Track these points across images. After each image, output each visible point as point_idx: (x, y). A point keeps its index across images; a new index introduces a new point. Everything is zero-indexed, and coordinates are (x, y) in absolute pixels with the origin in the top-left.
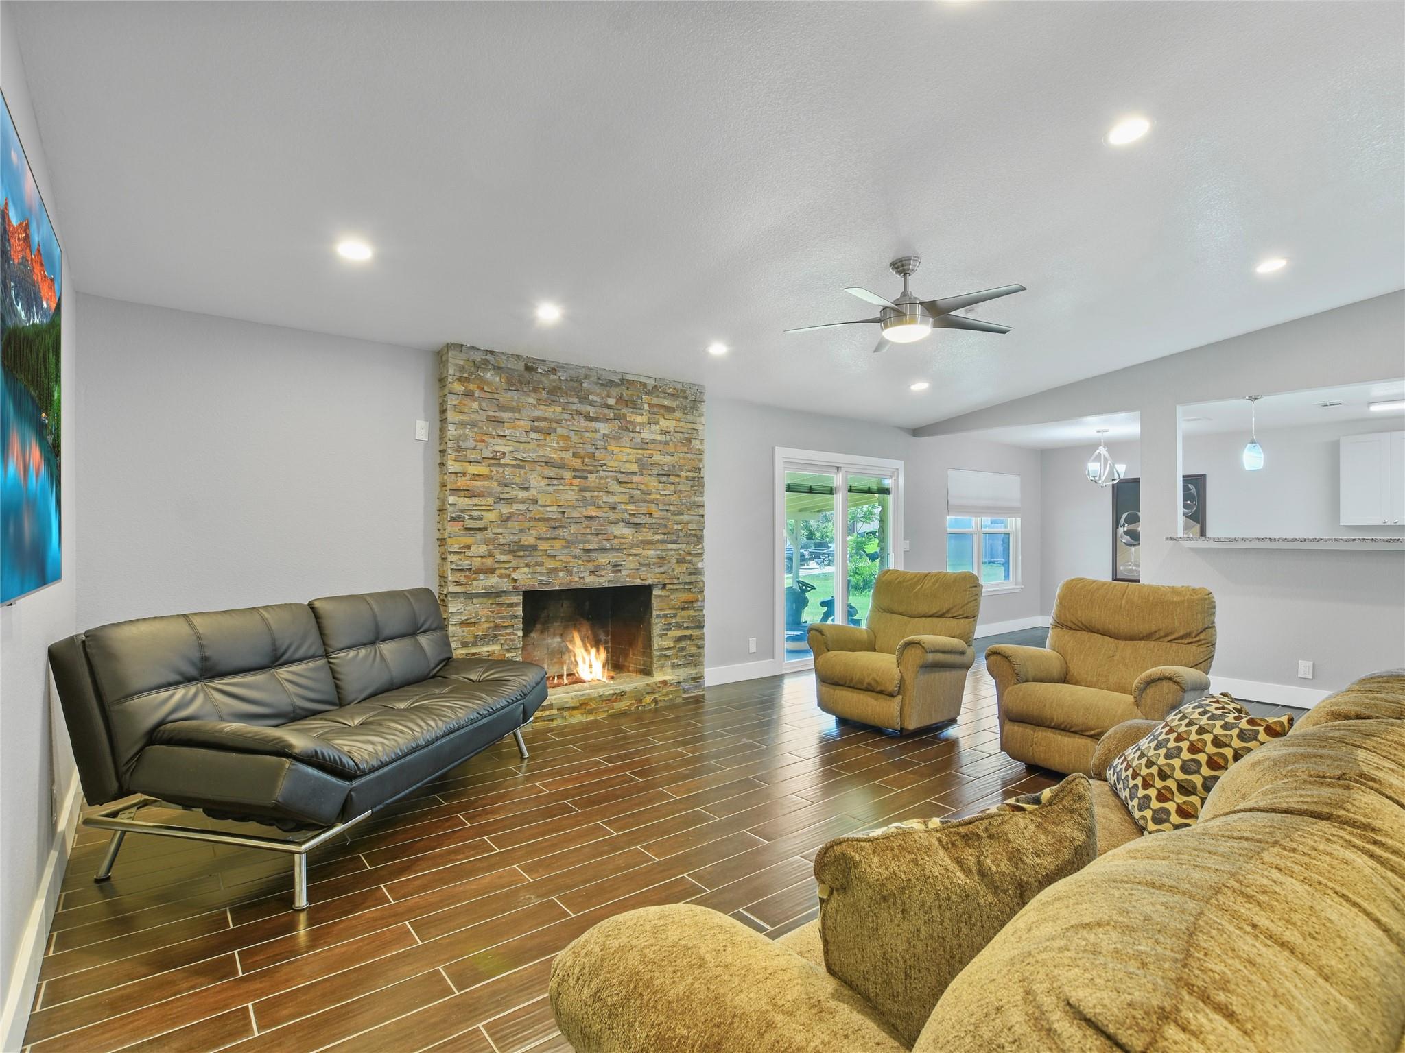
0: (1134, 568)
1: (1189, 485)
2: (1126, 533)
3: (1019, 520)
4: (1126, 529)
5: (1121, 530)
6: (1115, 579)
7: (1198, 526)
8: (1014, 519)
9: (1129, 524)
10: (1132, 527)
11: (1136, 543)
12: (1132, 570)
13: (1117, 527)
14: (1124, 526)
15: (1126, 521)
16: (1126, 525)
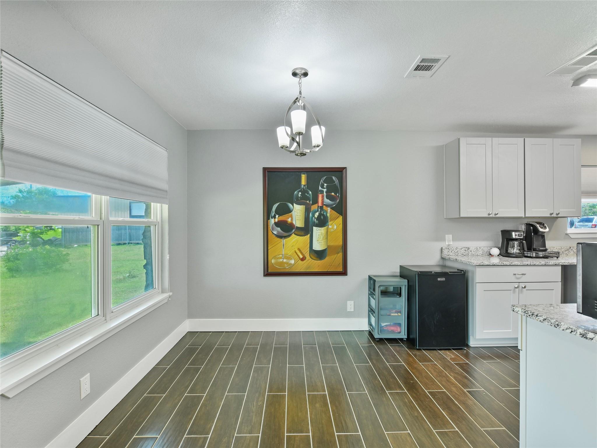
0: (285, 260)
1: (334, 178)
2: (277, 224)
3: (166, 207)
4: (276, 220)
5: (272, 221)
6: (268, 273)
7: (341, 218)
8: (159, 205)
9: (280, 215)
10: (282, 218)
11: (286, 234)
12: (282, 263)
13: (268, 219)
14: (275, 217)
15: (277, 212)
16: (277, 216)
